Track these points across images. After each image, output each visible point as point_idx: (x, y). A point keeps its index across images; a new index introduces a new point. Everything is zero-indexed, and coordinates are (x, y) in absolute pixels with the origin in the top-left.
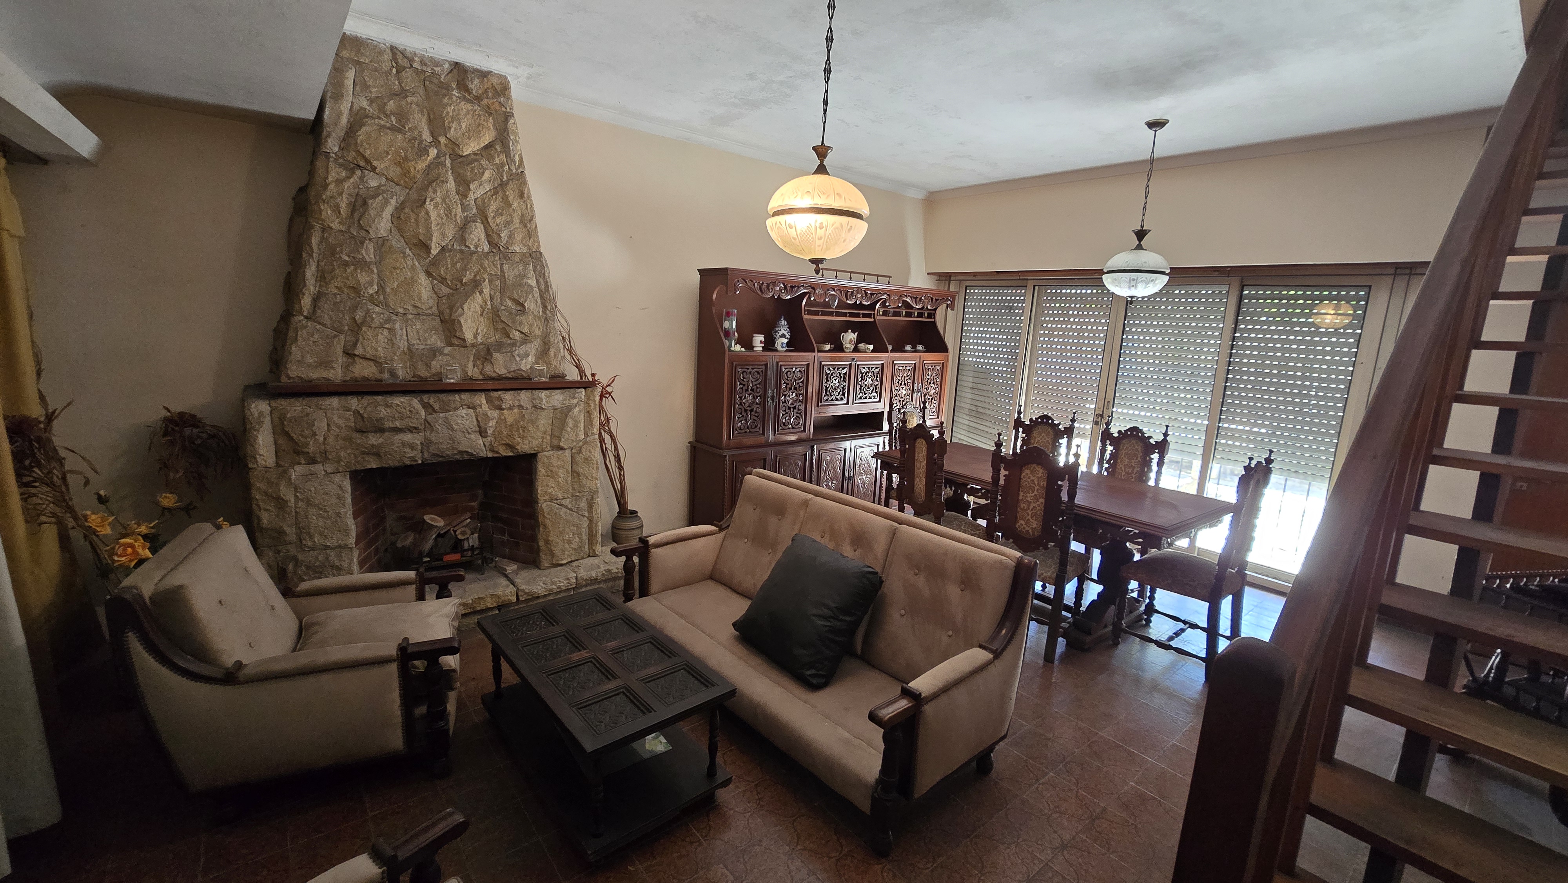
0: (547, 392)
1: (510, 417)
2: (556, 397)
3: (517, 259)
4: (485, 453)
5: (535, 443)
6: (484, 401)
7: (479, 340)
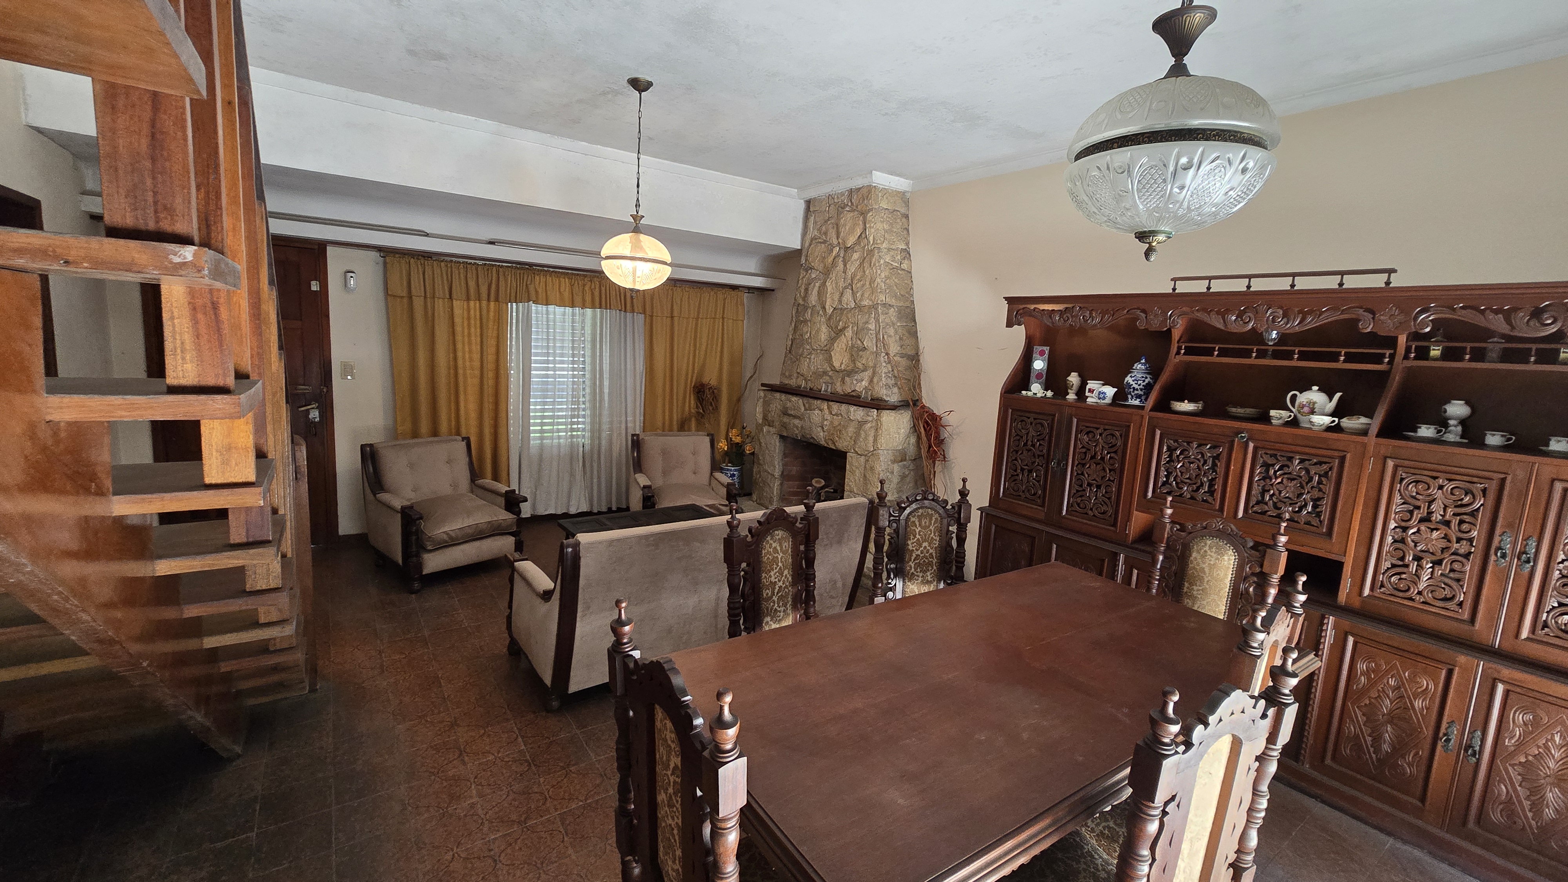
0: (855, 407)
1: (837, 420)
2: (859, 413)
3: (866, 311)
4: (823, 443)
5: (845, 444)
6: (826, 407)
7: (843, 367)
